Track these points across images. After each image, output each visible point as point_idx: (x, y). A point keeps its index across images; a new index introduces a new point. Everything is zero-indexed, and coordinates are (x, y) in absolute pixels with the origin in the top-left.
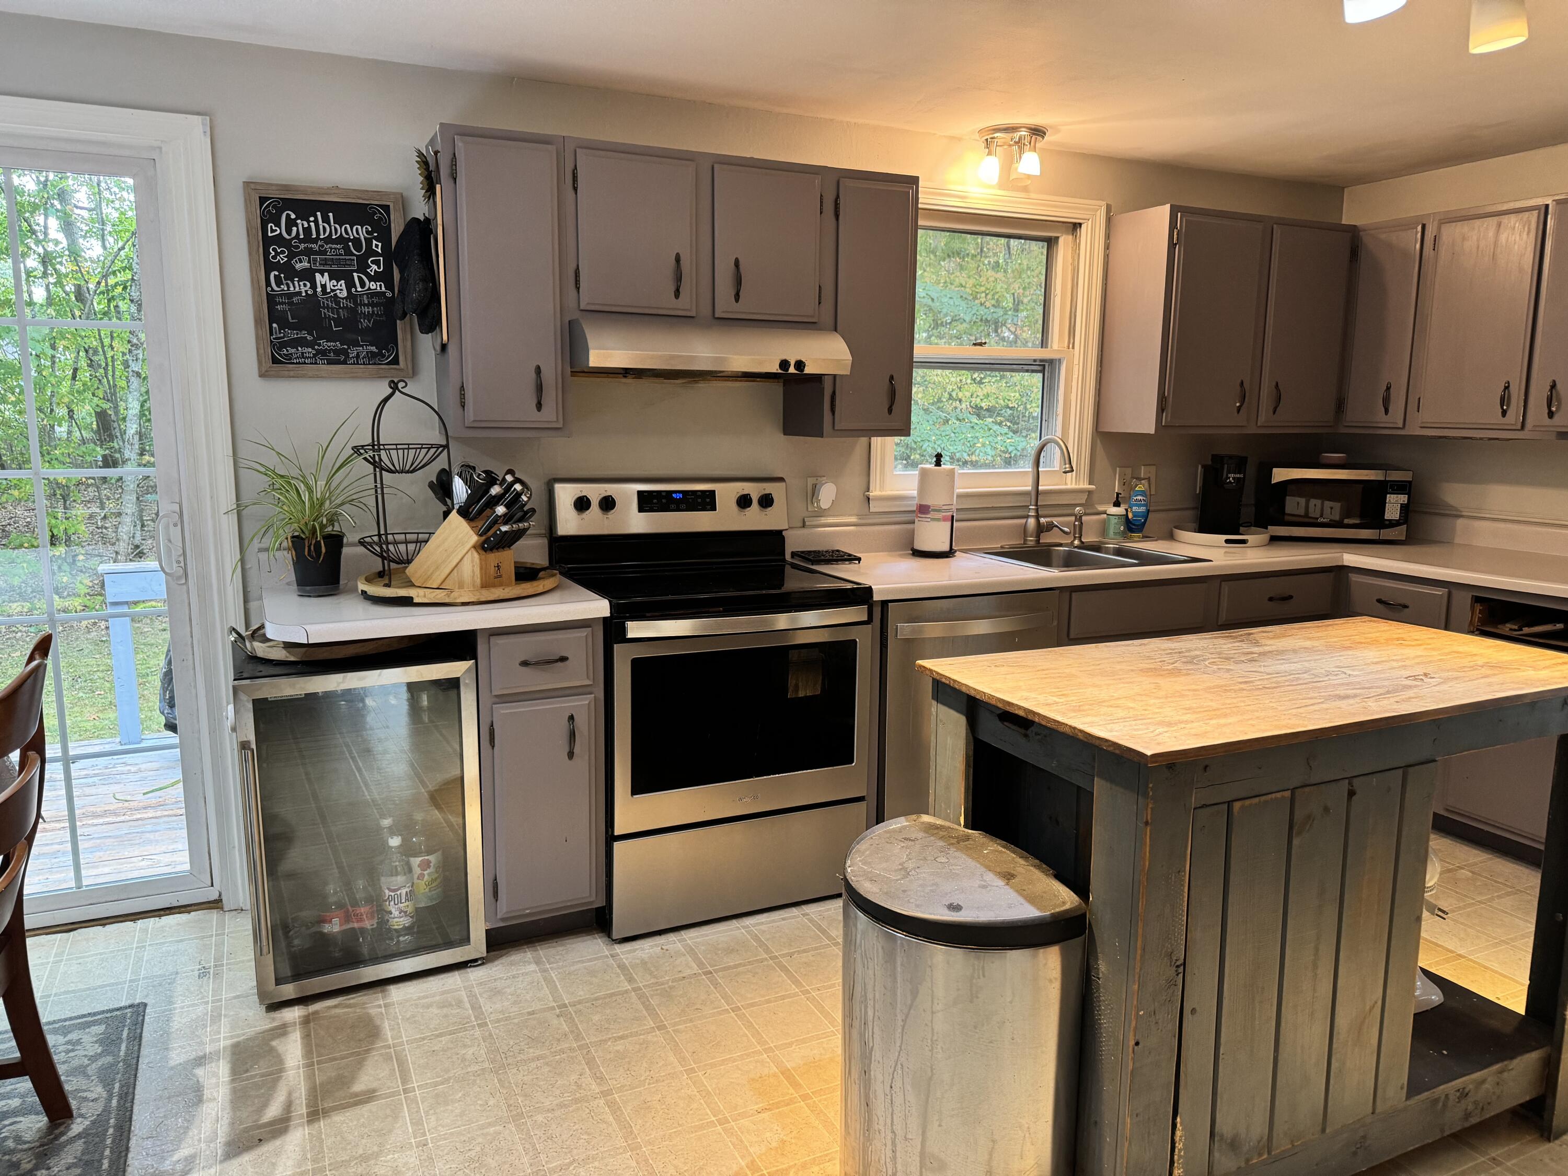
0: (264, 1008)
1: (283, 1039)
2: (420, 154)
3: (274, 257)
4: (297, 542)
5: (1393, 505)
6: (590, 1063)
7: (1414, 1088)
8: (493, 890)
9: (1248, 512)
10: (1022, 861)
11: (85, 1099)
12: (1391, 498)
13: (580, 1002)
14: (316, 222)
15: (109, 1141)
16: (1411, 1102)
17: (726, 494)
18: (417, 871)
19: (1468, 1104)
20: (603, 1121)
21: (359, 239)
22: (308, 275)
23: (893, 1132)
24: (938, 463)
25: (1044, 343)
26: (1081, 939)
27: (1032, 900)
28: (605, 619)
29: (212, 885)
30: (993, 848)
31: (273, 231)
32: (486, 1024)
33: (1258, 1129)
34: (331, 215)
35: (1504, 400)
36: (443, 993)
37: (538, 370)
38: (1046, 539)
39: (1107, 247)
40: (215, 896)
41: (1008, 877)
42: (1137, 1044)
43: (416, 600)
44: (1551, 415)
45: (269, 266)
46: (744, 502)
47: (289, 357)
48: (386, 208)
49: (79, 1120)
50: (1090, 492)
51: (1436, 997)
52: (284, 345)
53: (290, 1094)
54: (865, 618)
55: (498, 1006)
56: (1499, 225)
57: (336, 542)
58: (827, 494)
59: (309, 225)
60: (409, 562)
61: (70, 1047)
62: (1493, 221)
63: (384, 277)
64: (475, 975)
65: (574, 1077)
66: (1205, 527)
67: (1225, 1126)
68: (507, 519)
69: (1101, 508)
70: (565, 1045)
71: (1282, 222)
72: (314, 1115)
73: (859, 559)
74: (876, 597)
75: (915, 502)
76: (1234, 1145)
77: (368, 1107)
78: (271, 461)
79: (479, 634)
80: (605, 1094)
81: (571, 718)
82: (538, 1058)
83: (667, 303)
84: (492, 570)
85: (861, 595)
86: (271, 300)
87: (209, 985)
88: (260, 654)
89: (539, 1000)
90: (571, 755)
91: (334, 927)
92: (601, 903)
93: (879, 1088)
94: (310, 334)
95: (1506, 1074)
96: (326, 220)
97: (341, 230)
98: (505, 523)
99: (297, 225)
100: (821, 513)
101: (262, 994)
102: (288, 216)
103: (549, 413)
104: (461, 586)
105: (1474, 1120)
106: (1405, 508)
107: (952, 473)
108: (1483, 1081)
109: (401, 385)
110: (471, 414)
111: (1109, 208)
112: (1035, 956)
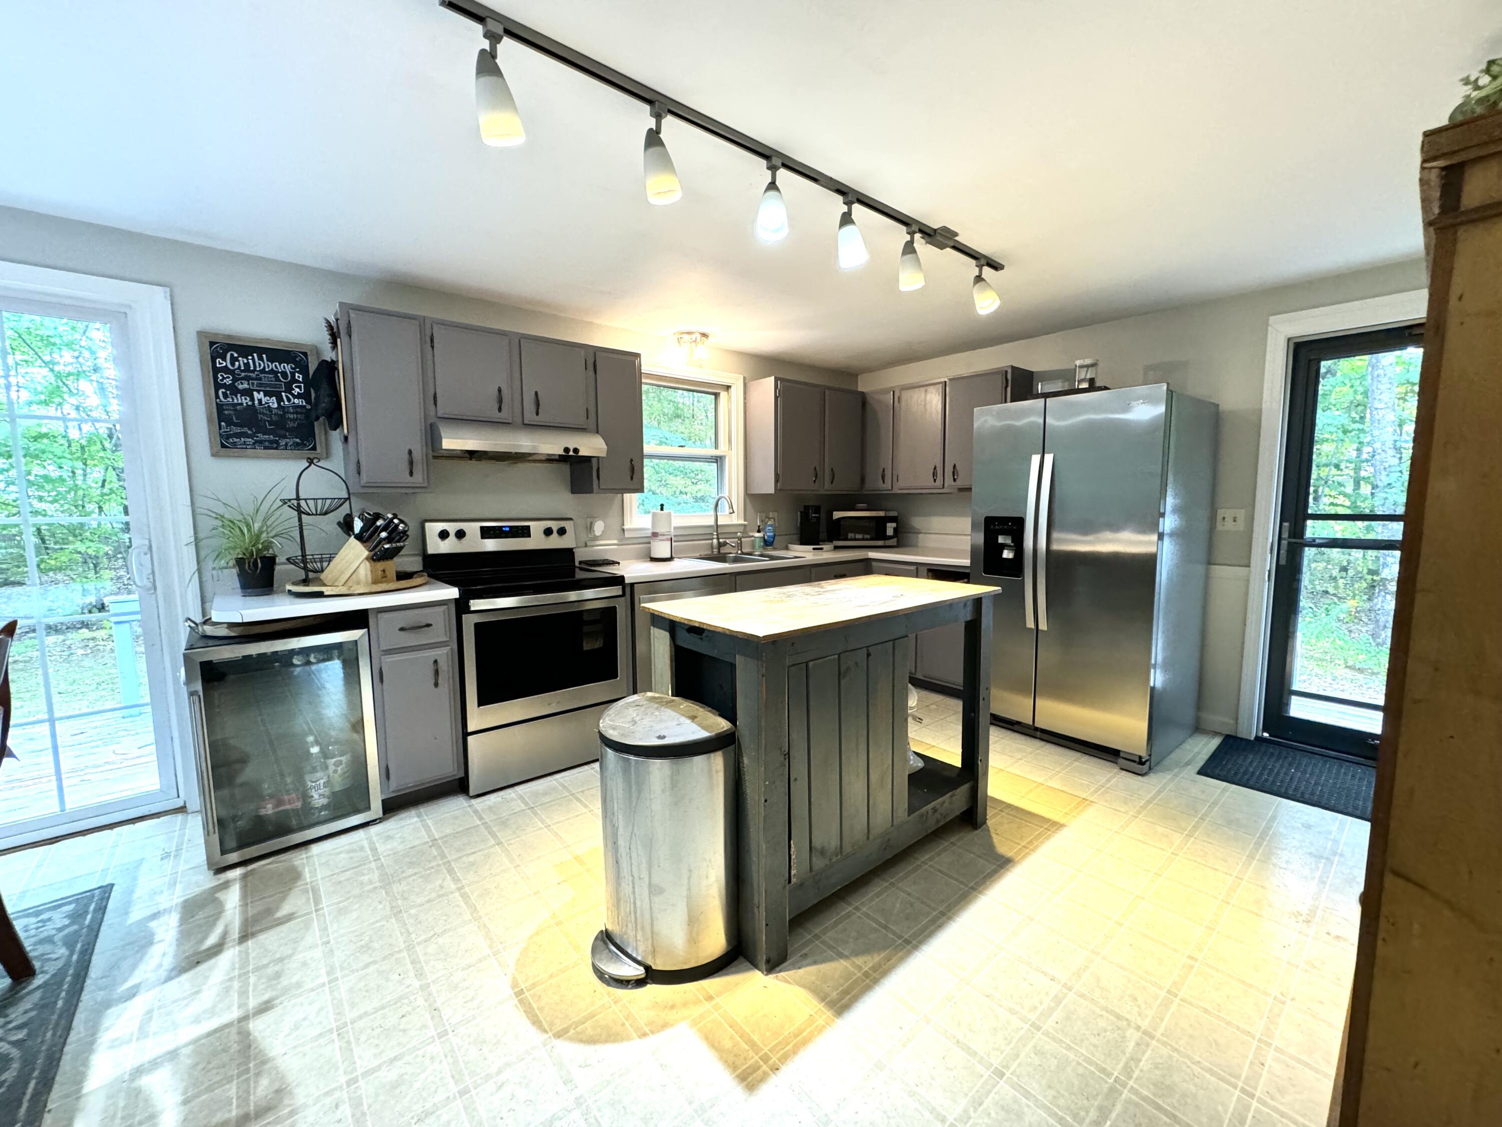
0: (212, 872)
1: (224, 891)
2: (328, 322)
3: (222, 380)
4: (240, 562)
5: (890, 528)
6: (451, 871)
7: (911, 810)
8: (386, 773)
9: (823, 535)
10: (701, 710)
11: (49, 960)
12: (889, 525)
13: (446, 836)
14: (253, 359)
15: (65, 987)
16: (911, 818)
17: (536, 528)
18: (332, 768)
19: (937, 815)
20: (458, 906)
21: (286, 373)
22: (248, 393)
23: (632, 876)
24: (662, 509)
25: (716, 447)
26: (733, 746)
27: (705, 728)
28: (456, 599)
29: (178, 797)
30: (686, 705)
31: (220, 363)
32: (380, 859)
33: (834, 843)
34: (264, 356)
35: (934, 474)
36: (350, 844)
37: (410, 452)
38: (723, 550)
39: (745, 398)
40: (181, 804)
41: (693, 718)
42: (766, 801)
43: (326, 593)
44: (955, 480)
45: (218, 386)
46: (548, 532)
47: (234, 444)
48: (305, 354)
49: (41, 976)
50: (745, 526)
51: (920, 764)
52: (228, 437)
53: (226, 926)
54: (620, 593)
55: (389, 847)
56: (926, 391)
57: (270, 562)
58: (599, 527)
59: (248, 363)
60: (322, 571)
61: (40, 924)
62: (923, 389)
63: (305, 396)
64: (373, 830)
65: (439, 882)
66: (803, 543)
67: (817, 842)
68: (389, 540)
69: (751, 534)
70: (433, 864)
71: (829, 388)
72: (244, 937)
73: (619, 563)
74: (627, 581)
75: (650, 531)
76: (822, 852)
77: (288, 925)
78: (221, 510)
79: (370, 613)
80: (459, 889)
81: (436, 662)
82: (415, 874)
83: (495, 415)
84: (380, 573)
85: (618, 580)
86: (220, 407)
87: (169, 864)
88: (209, 633)
89: (418, 838)
90: (436, 685)
91: (269, 809)
92: (462, 775)
93: (623, 851)
94: (250, 429)
95: (954, 798)
96: (261, 359)
97: (272, 366)
98: (388, 543)
99: (239, 361)
100: (596, 538)
101: (210, 863)
102: (232, 355)
103: (419, 478)
104: (358, 583)
105: (942, 823)
106: (895, 530)
107: (669, 515)
108: (944, 802)
109: (315, 461)
110: (364, 479)
111: (744, 378)
112: (709, 758)
